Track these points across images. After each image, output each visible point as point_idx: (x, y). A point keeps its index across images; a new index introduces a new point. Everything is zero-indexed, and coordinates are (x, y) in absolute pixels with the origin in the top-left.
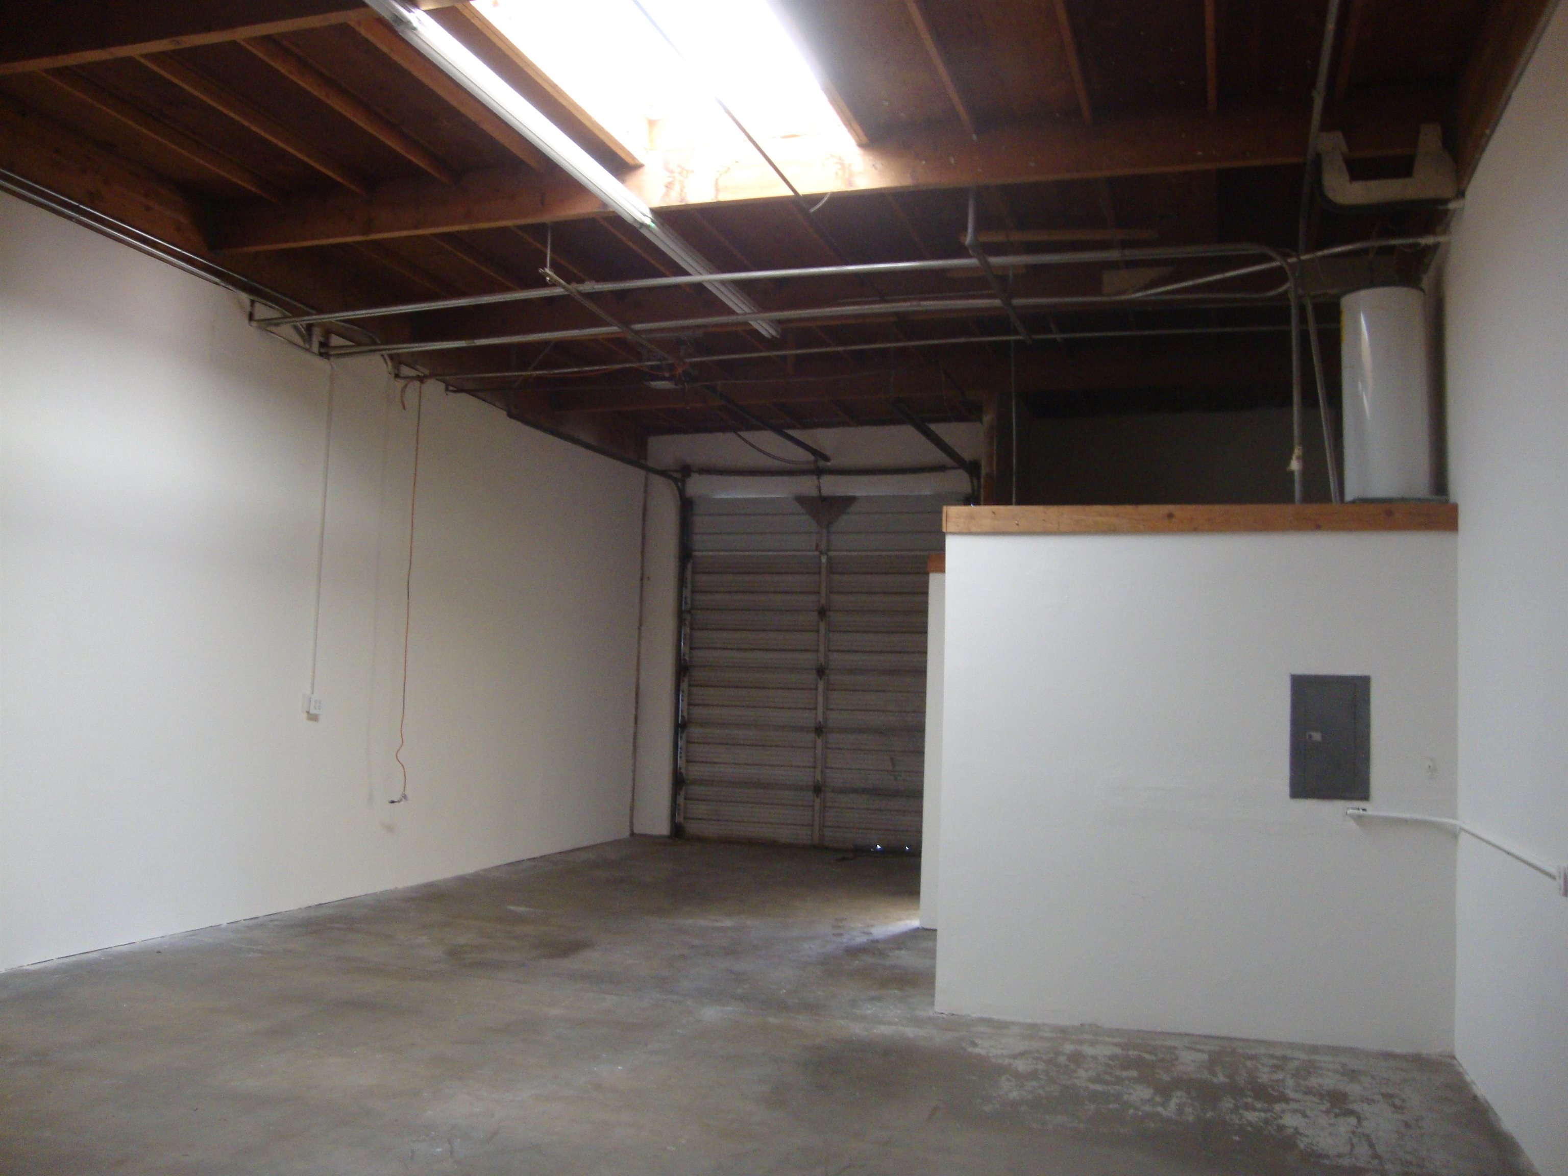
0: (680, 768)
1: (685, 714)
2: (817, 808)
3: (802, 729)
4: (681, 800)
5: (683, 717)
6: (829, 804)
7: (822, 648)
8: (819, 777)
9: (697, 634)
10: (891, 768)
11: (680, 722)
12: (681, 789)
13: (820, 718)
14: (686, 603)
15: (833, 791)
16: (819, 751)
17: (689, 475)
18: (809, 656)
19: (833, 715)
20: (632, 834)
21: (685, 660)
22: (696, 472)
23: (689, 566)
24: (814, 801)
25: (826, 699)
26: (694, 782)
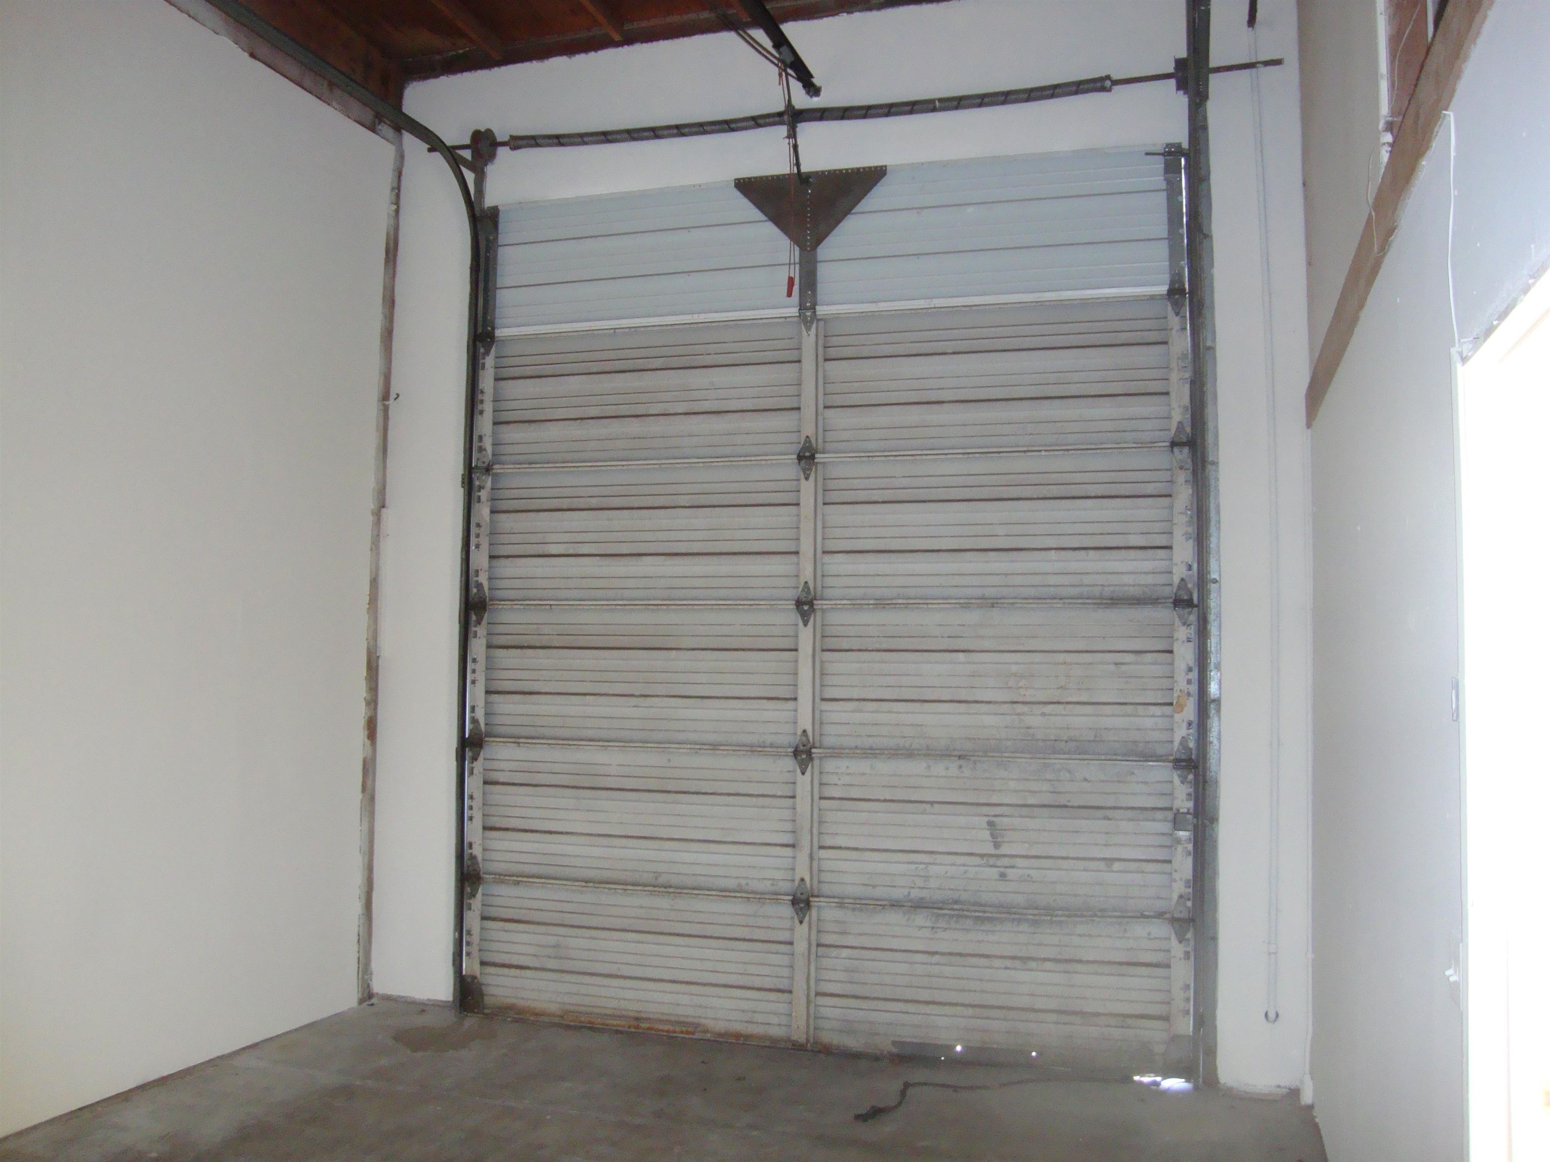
0: (471, 845)
1: (480, 714)
2: (801, 947)
3: (755, 749)
4: (472, 919)
5: (474, 721)
6: (828, 939)
7: (806, 546)
8: (803, 871)
9: (507, 522)
10: (989, 849)
11: (467, 736)
12: (473, 895)
13: (805, 722)
14: (481, 449)
15: (841, 902)
16: (803, 805)
17: (492, 156)
18: (778, 566)
19: (836, 713)
20: (367, 995)
21: (479, 586)
22: (504, 144)
23: (489, 361)
24: (792, 930)
25: (821, 674)
26: (502, 878)
